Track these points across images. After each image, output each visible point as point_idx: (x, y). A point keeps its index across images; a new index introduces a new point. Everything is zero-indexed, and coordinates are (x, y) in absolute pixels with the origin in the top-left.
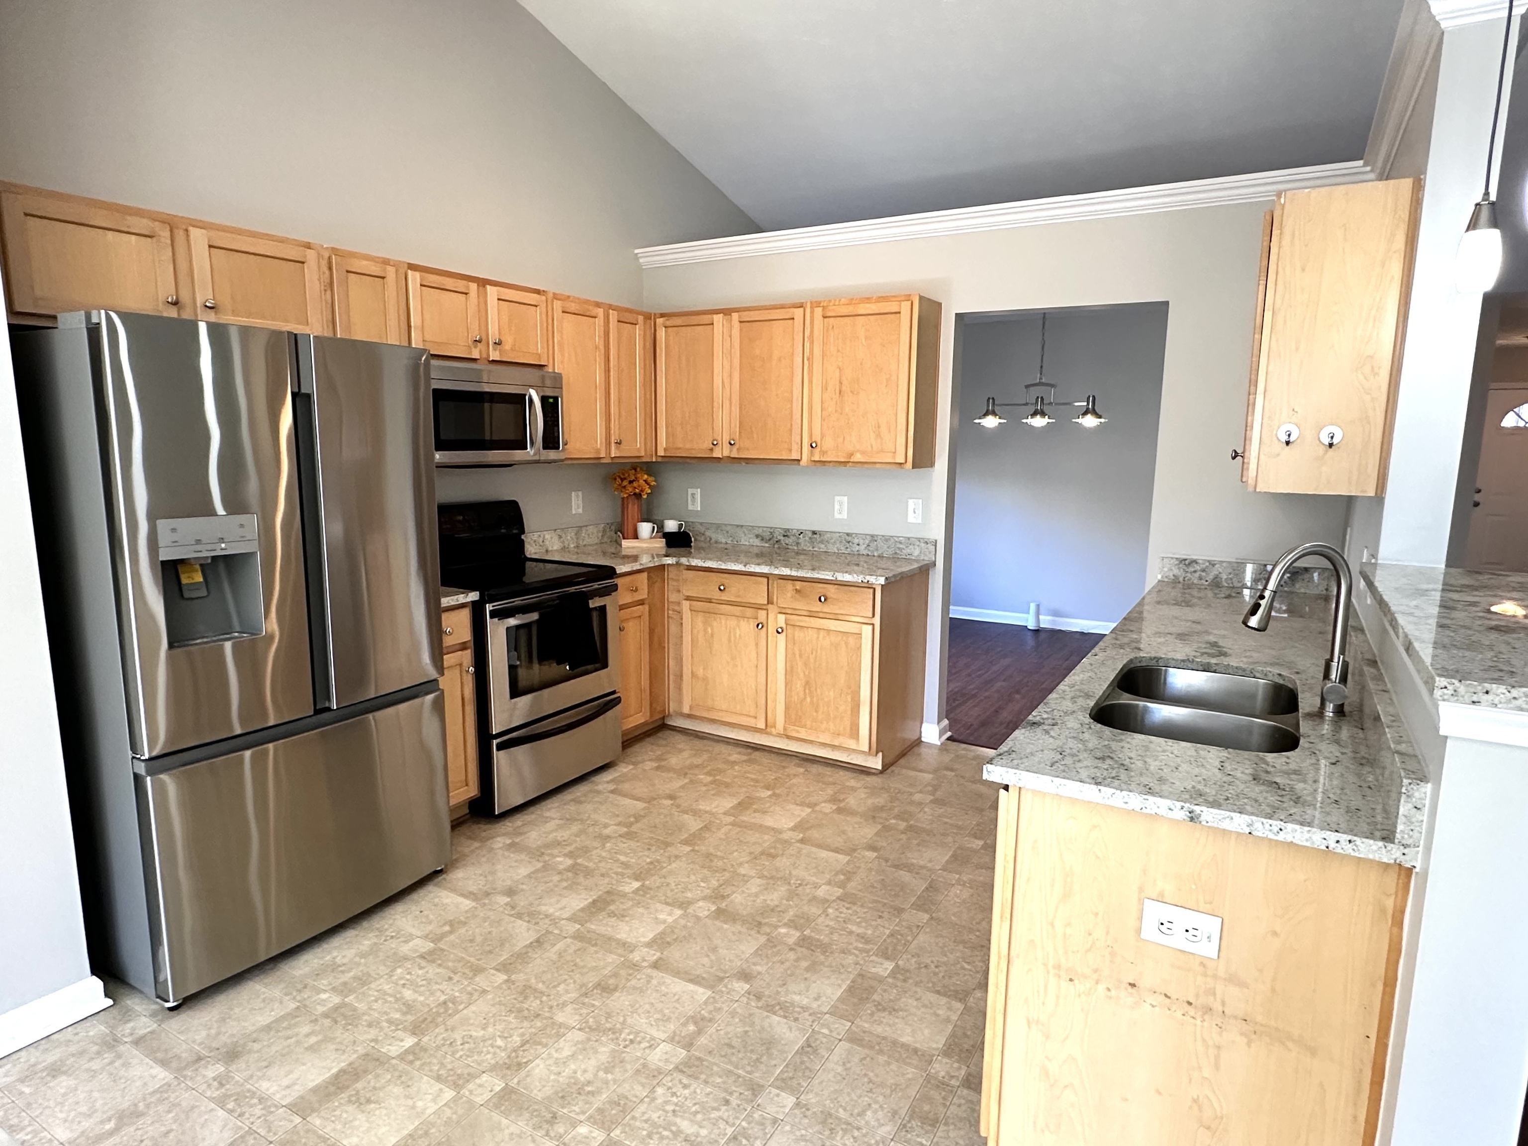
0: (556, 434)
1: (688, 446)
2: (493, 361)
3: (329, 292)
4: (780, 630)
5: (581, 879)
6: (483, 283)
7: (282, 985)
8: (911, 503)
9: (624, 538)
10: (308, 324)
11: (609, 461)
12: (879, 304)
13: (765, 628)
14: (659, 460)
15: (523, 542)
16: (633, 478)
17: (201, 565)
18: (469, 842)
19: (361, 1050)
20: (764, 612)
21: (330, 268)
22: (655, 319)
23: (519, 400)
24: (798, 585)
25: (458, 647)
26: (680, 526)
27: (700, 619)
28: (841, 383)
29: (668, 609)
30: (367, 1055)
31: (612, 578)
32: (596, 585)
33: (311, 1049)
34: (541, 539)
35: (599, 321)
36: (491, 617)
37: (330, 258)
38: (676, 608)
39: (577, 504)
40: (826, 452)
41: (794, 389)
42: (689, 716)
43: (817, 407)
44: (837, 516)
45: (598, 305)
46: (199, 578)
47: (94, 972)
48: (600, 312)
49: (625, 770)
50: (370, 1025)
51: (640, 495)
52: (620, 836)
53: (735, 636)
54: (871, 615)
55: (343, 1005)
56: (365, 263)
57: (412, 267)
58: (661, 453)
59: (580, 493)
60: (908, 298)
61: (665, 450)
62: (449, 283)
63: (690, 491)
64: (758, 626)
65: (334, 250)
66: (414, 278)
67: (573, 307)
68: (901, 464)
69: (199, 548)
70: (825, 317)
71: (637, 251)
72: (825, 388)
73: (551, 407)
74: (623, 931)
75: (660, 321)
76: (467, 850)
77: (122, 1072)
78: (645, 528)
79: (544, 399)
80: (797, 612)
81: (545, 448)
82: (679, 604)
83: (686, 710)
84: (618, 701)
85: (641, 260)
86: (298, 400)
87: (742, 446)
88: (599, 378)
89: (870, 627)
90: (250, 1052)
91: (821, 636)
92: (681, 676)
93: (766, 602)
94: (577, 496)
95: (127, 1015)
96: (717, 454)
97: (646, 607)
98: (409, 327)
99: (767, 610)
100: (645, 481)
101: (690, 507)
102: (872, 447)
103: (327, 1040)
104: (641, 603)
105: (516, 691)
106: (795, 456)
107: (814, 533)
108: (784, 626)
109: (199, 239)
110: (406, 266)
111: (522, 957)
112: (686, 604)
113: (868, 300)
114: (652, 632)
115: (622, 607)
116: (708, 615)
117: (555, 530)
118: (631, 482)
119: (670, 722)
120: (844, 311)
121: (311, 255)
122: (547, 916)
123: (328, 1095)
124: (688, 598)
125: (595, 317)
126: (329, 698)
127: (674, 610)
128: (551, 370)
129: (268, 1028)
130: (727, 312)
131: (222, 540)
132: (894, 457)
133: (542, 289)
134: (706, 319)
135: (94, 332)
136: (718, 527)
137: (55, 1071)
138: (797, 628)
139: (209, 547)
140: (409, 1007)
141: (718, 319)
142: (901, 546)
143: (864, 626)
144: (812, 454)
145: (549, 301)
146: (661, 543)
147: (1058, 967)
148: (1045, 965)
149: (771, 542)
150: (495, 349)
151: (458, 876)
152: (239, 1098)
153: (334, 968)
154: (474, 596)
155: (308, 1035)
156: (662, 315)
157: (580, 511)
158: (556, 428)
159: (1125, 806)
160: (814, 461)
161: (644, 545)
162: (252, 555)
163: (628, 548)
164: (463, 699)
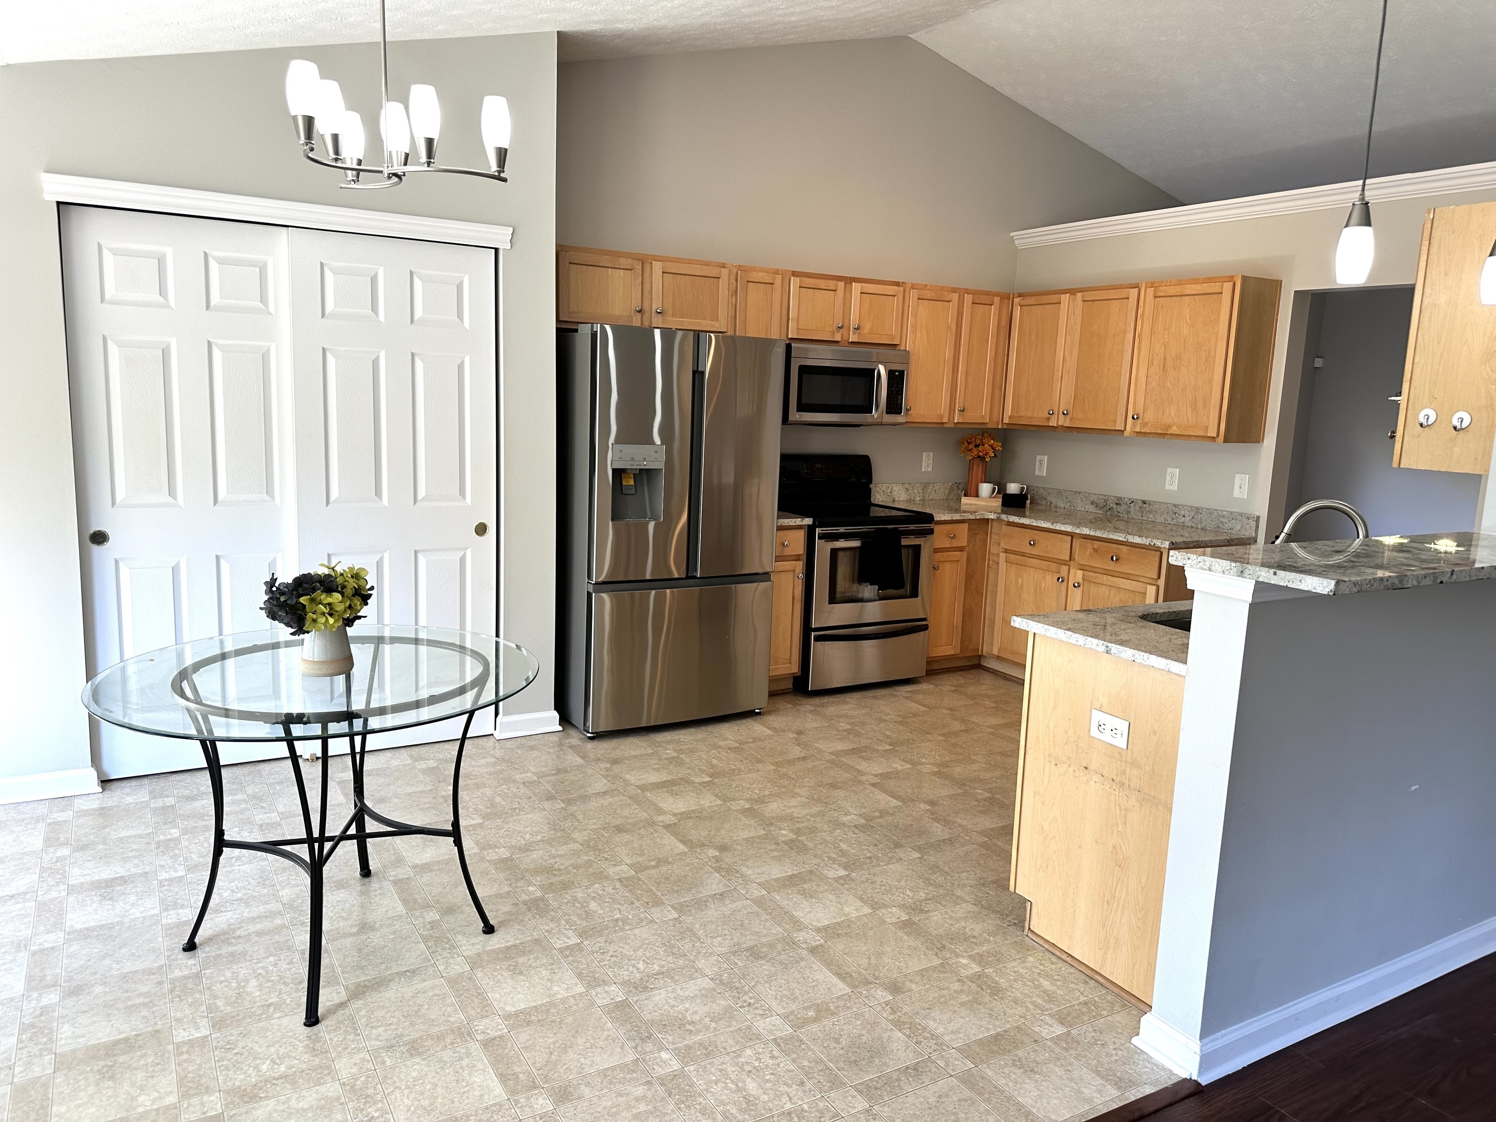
0: (899, 402)
1: (1029, 414)
2: (852, 342)
3: (734, 297)
4: (1076, 585)
5: (851, 737)
6: (849, 281)
7: (648, 742)
8: (1238, 479)
9: (965, 495)
10: (718, 320)
11: (953, 426)
12: (1204, 285)
13: (1065, 582)
14: (1005, 427)
15: (870, 490)
16: (978, 442)
17: (634, 474)
18: (785, 704)
19: (680, 776)
20: (1066, 568)
21: (736, 280)
22: (1013, 298)
23: (869, 374)
24: (1097, 544)
25: (793, 558)
26: (1023, 489)
27: (1014, 568)
28: (1165, 359)
29: (989, 560)
30: (682, 778)
31: (931, 523)
32: (912, 527)
33: (654, 769)
34: (889, 490)
35: (953, 307)
36: (819, 538)
37: (737, 273)
38: (995, 559)
39: (927, 463)
40: (1147, 424)
41: (1124, 364)
42: (998, 658)
43: (1143, 380)
44: (1168, 487)
45: (954, 290)
46: (632, 483)
47: (556, 708)
48: (955, 296)
49: (925, 687)
50: (689, 768)
51: (984, 458)
52: (895, 722)
53: (1040, 587)
54: (1155, 577)
55: (678, 757)
56: (761, 274)
57: (795, 274)
58: (1006, 420)
59: (931, 454)
60: (1231, 279)
61: (1010, 417)
62: (822, 283)
63: (1039, 458)
64: (1058, 579)
65: (740, 268)
66: (795, 282)
67: (928, 294)
68: (1213, 438)
69: (632, 463)
70: (1155, 297)
71: (1012, 234)
72: (1150, 364)
73: (897, 379)
74: (863, 766)
75: (1017, 300)
76: (782, 707)
77: (562, 756)
78: (985, 489)
79: (891, 374)
80: (1094, 570)
81: (887, 413)
82: (998, 555)
83: (995, 652)
84: (925, 628)
85: (1016, 242)
86: (697, 375)
87: (1075, 416)
88: (948, 353)
89: (1154, 588)
90: (624, 763)
91: (1112, 593)
92: (993, 621)
93: (1068, 559)
94: (929, 456)
95: (568, 736)
96: (1053, 423)
97: (965, 554)
98: (788, 319)
99: (1069, 566)
100: (991, 446)
101: (1037, 473)
102: (1188, 420)
103: (663, 768)
104: (961, 549)
105: (833, 600)
106: (1120, 426)
107: (1144, 502)
108: (1081, 581)
109: (657, 267)
110: (791, 273)
111: (791, 762)
112: (1003, 556)
113: (1196, 281)
114: (969, 578)
115: (936, 551)
116: (1020, 567)
117: (903, 484)
118: (977, 446)
119: (985, 663)
120: (1173, 290)
121: (725, 272)
122: (816, 748)
123: (658, 787)
124: (1006, 551)
125: (950, 302)
126: (696, 570)
127: (993, 561)
128: (903, 348)
129: (636, 757)
130: (1072, 292)
131: (645, 460)
132: (1207, 432)
133: (901, 281)
134: (1054, 298)
135: (594, 335)
136: (1059, 493)
137: (532, 748)
138: (1092, 584)
139: (638, 463)
140: (713, 766)
141: (1065, 298)
142: (1224, 520)
143: (1149, 587)
144: (1134, 426)
145: (907, 291)
146: (997, 503)
147: (1050, 755)
148: (1044, 754)
149: (1104, 509)
150: (854, 333)
151: (770, 719)
152: (614, 778)
153: (679, 741)
154: (808, 521)
155: (654, 764)
156: (1020, 295)
157: (930, 469)
158: (900, 397)
159: (1076, 643)
160: (1137, 432)
161: (982, 503)
162: (661, 470)
163: (967, 504)
164: (793, 598)
